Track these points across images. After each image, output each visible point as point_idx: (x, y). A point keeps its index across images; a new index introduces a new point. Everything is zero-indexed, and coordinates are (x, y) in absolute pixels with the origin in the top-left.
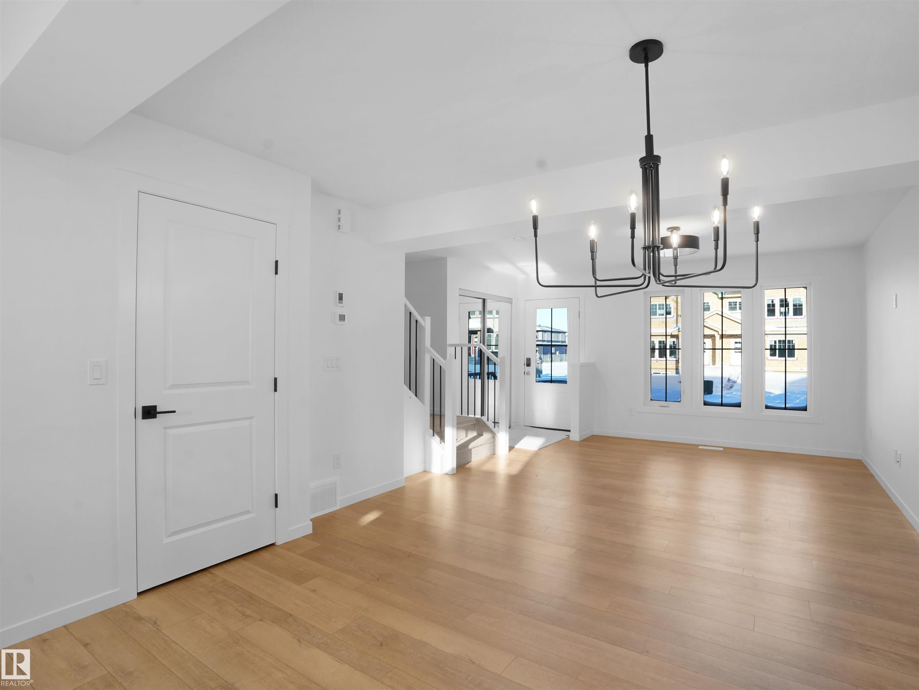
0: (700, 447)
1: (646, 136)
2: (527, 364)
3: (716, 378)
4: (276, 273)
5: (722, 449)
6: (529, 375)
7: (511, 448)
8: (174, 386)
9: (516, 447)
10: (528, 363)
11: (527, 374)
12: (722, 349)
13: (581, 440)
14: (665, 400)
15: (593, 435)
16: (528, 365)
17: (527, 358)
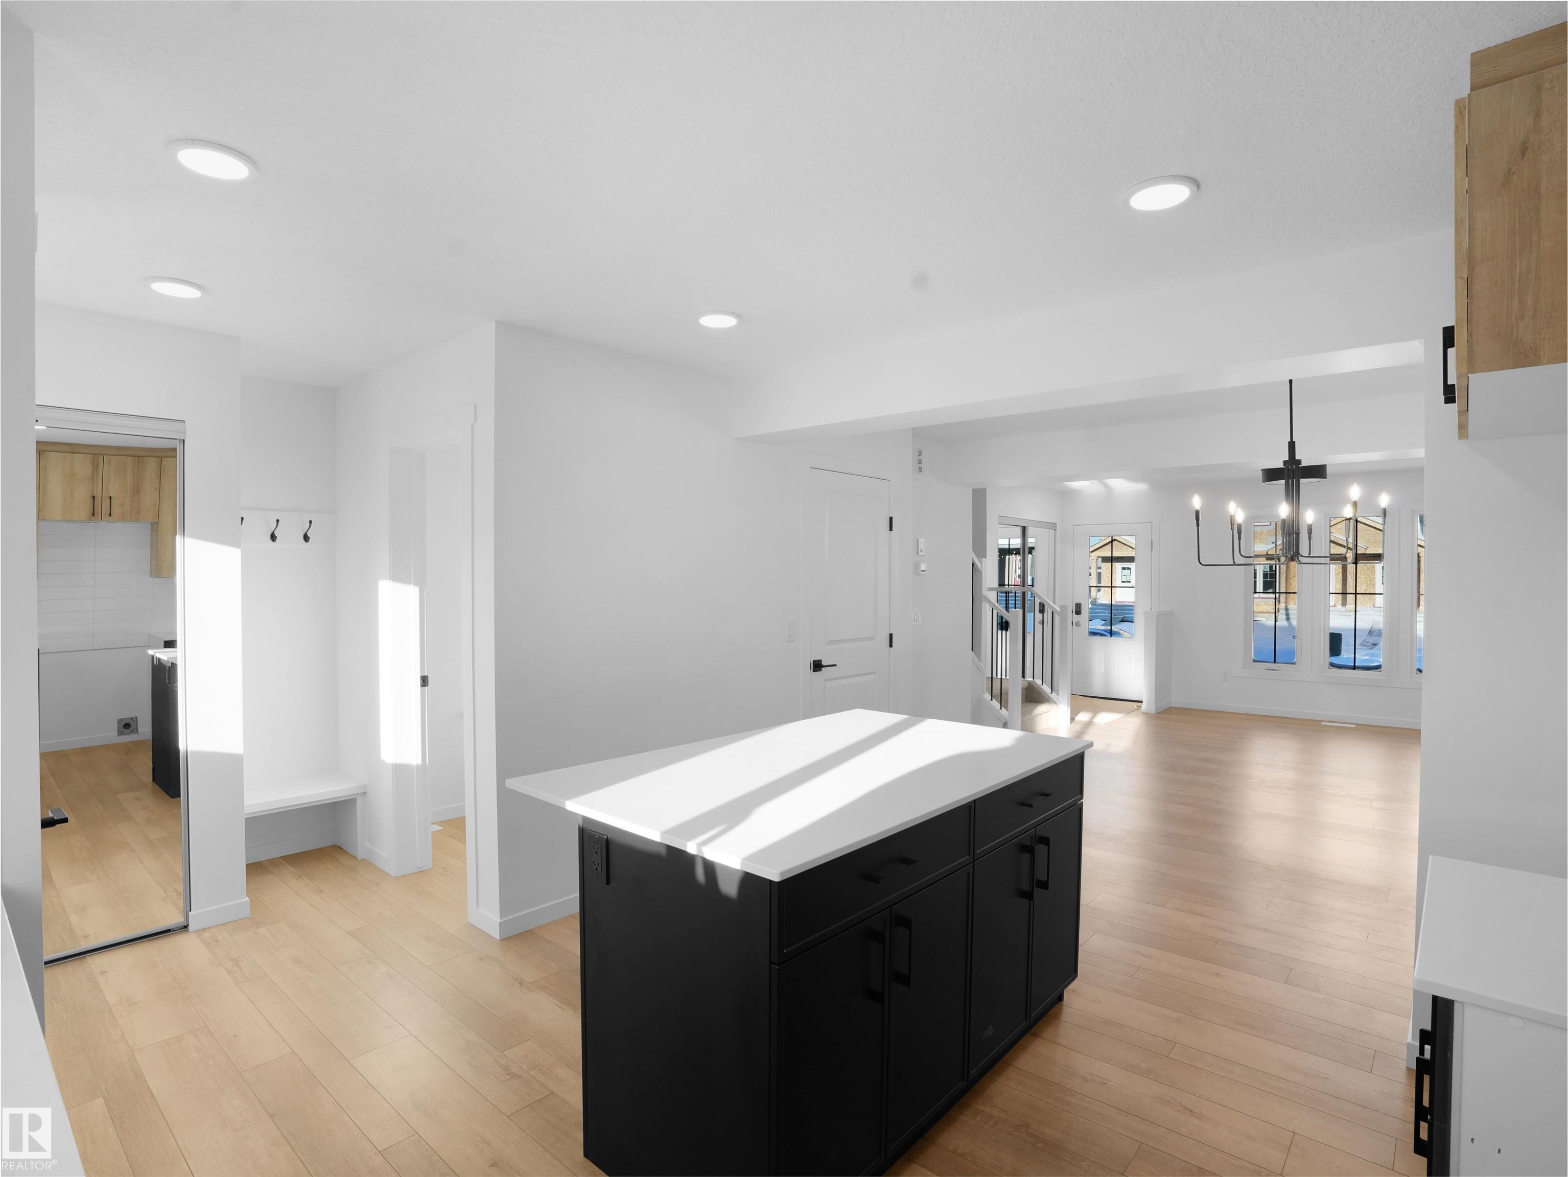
0: (1323, 723)
1: (1289, 442)
2: (1076, 611)
3: (1348, 630)
4: (891, 529)
5: (1354, 726)
6: (1079, 626)
7: (1072, 719)
8: (830, 643)
9: (1076, 718)
10: (1078, 610)
11: (1077, 625)
12: (1356, 594)
13: (1158, 711)
14: (1273, 661)
15: (1171, 707)
16: (1078, 612)
17: (1076, 604)
